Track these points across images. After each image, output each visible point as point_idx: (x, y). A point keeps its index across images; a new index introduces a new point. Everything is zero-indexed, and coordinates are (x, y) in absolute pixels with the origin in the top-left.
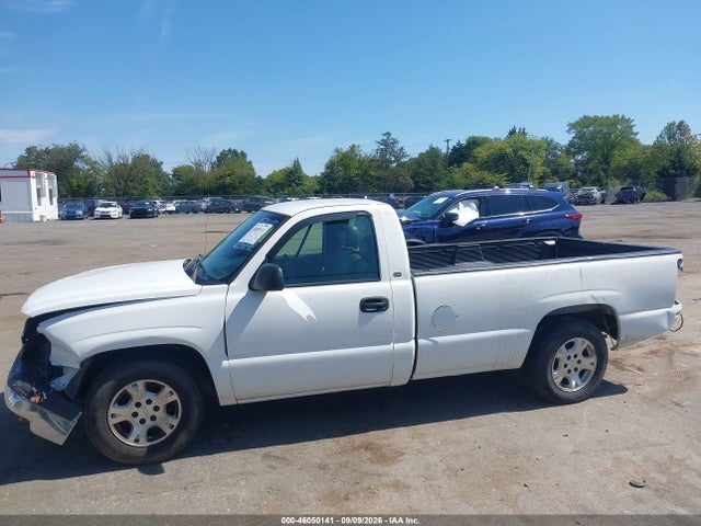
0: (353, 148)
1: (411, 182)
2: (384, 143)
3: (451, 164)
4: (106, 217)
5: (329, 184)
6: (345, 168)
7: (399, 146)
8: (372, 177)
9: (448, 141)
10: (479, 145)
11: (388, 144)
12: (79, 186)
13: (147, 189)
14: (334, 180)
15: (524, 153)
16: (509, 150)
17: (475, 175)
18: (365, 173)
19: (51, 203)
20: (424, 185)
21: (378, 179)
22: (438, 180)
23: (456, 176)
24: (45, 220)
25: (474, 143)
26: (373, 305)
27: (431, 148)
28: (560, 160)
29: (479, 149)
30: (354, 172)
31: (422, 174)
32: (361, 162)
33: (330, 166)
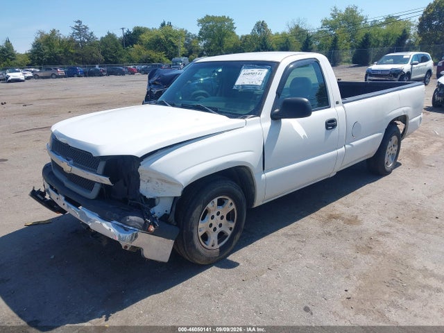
0: (53, 32)
1: (102, 57)
2: (78, 28)
3: (127, 45)
5: (38, 59)
6: (50, 47)
7: (90, 31)
8: (72, 53)
9: (123, 29)
10: (142, 33)
11: (80, 29)
14: (42, 56)
15: (171, 38)
16: (162, 37)
17: (145, 53)
18: (66, 50)
20: (111, 60)
21: (77, 55)
22: (120, 56)
23: (132, 54)
25: (138, 31)
26: (331, 124)
27: (109, 34)
28: (193, 44)
29: (143, 36)
30: (57, 50)
31: (109, 52)
32: (62, 42)
33: (37, 45)
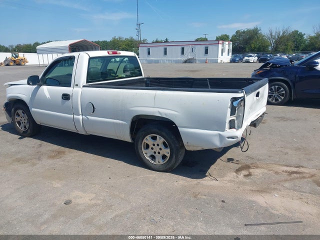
4: (248, 62)
12: (255, 48)
13: (287, 49)
19: (228, 55)
24: (222, 62)
26: (66, 97)
